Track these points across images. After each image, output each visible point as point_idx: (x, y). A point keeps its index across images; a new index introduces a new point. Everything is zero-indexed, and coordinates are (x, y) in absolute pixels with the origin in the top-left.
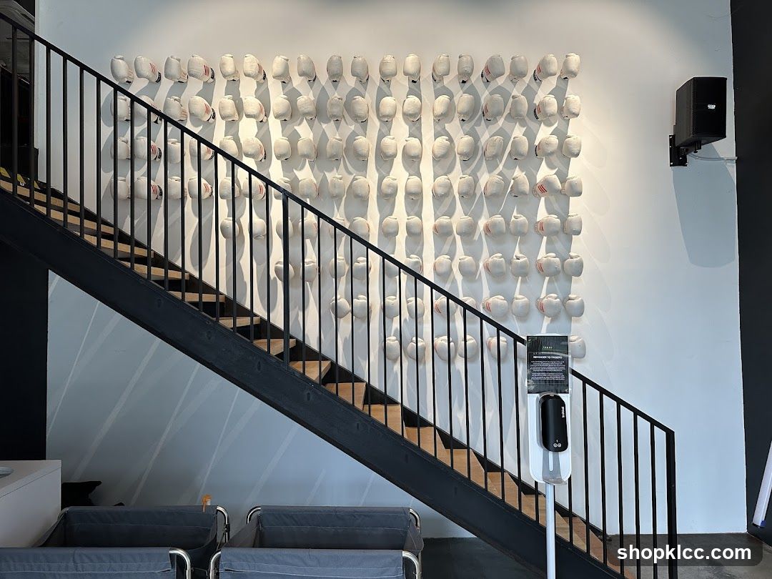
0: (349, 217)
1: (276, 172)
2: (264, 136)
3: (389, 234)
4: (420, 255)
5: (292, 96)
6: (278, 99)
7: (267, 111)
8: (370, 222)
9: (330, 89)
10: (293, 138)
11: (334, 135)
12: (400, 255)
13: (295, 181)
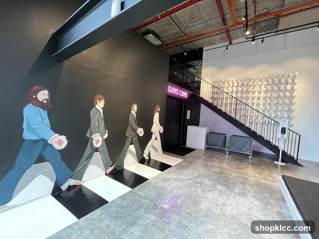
0: (246, 101)
1: (234, 95)
2: (232, 90)
3: (253, 104)
4: (259, 107)
5: (238, 83)
6: (236, 84)
7: (233, 86)
8: (249, 102)
9: (244, 81)
10: (238, 90)
11: (245, 89)
12: (255, 107)
13: (237, 96)
